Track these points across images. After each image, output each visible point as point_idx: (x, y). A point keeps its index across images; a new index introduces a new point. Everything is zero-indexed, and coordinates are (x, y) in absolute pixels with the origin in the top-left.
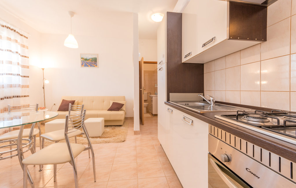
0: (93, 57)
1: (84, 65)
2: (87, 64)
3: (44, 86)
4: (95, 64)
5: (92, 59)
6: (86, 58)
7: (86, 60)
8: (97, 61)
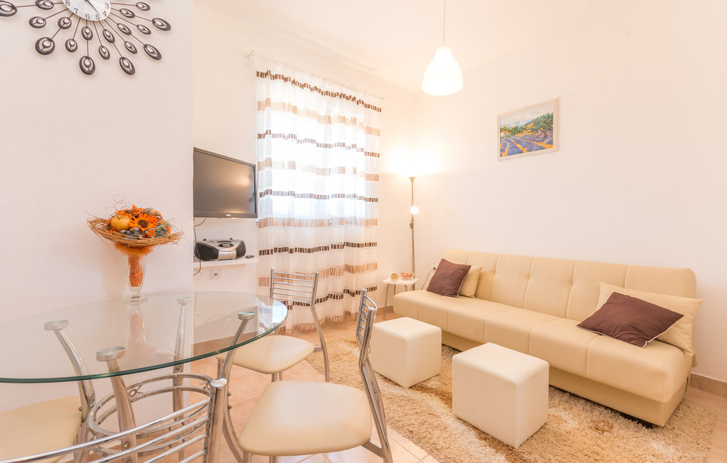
0: (539, 115)
1: (507, 150)
2: (519, 146)
3: (412, 221)
4: (547, 140)
5: (536, 122)
6: (515, 125)
7: (515, 131)
8: (554, 126)
